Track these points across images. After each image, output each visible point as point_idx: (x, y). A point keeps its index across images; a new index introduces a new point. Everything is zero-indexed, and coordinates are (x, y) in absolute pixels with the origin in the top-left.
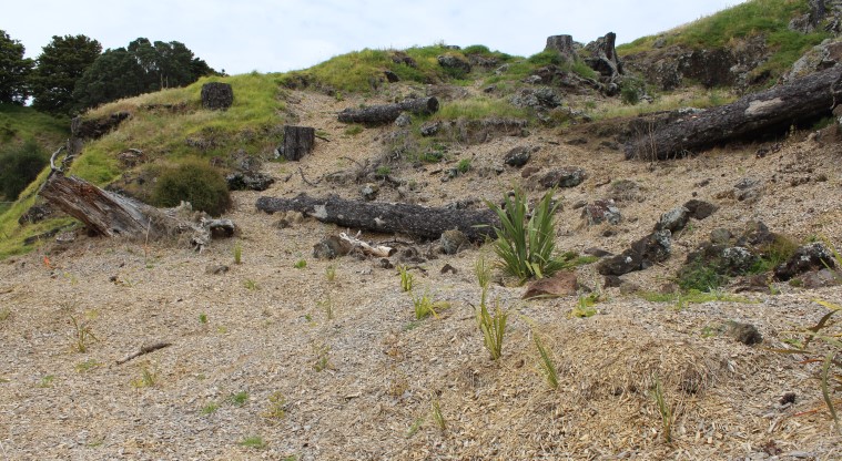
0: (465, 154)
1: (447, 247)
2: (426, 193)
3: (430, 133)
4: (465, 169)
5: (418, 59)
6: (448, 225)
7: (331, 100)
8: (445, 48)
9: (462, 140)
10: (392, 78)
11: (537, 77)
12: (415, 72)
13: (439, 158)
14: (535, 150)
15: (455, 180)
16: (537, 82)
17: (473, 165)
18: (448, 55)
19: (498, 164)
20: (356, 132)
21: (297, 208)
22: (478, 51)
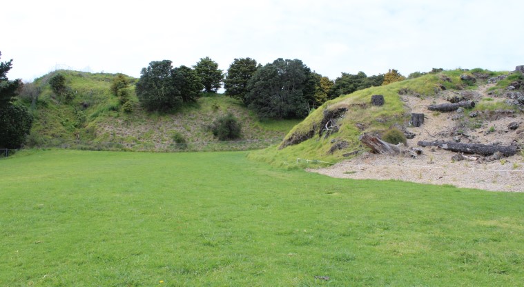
0: (490, 125)
1: (496, 157)
2: (479, 140)
3: (474, 116)
4: (493, 131)
5: (451, 77)
6: (495, 151)
7: (419, 99)
8: (462, 71)
9: (487, 119)
10: (443, 88)
11: (513, 87)
12: (452, 84)
13: (480, 126)
14: (520, 123)
15: (489, 135)
16: (513, 89)
17: (495, 129)
18: (465, 75)
19: (506, 129)
20: (438, 114)
21: (435, 145)
22: (477, 71)
